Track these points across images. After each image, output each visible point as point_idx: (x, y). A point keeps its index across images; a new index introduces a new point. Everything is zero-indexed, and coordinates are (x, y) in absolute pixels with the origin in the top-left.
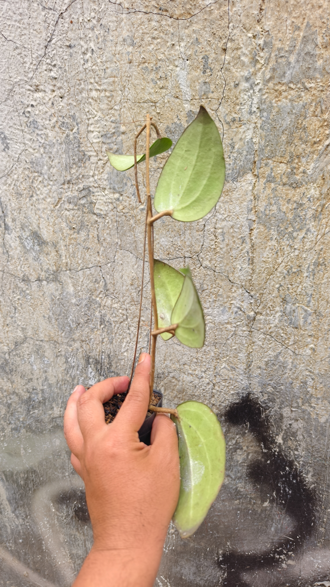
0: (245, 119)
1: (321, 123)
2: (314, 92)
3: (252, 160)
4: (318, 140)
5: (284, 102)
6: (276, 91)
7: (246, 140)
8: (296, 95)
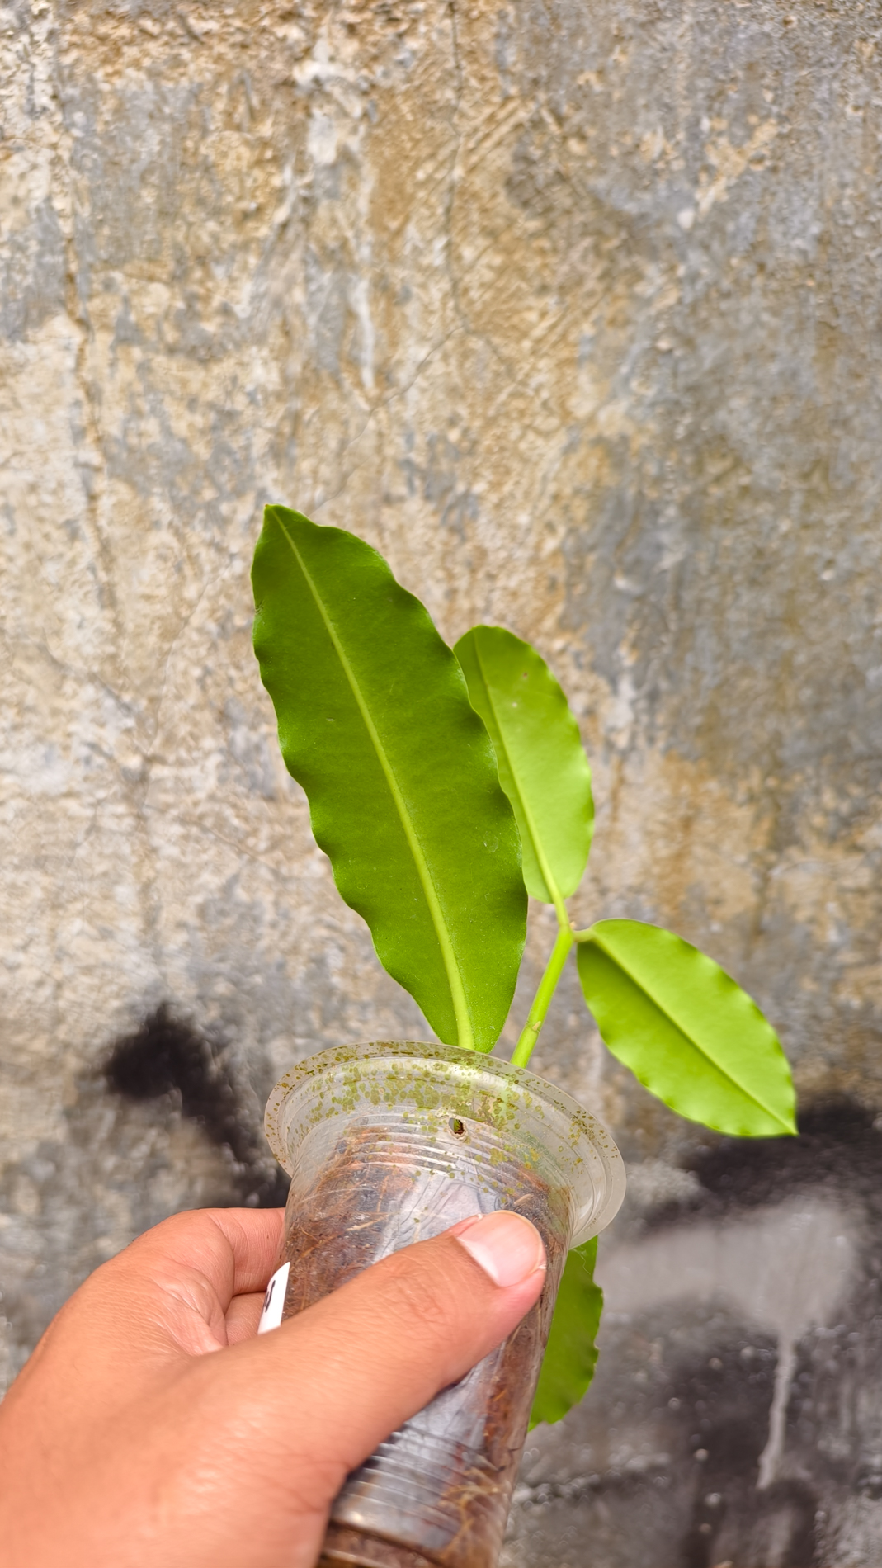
0: (19, 133)
1: (257, 152)
2: (221, 48)
3: (61, 271)
4: (253, 206)
5: (133, 80)
6: (103, 39)
7: (34, 204)
8: (164, 57)
